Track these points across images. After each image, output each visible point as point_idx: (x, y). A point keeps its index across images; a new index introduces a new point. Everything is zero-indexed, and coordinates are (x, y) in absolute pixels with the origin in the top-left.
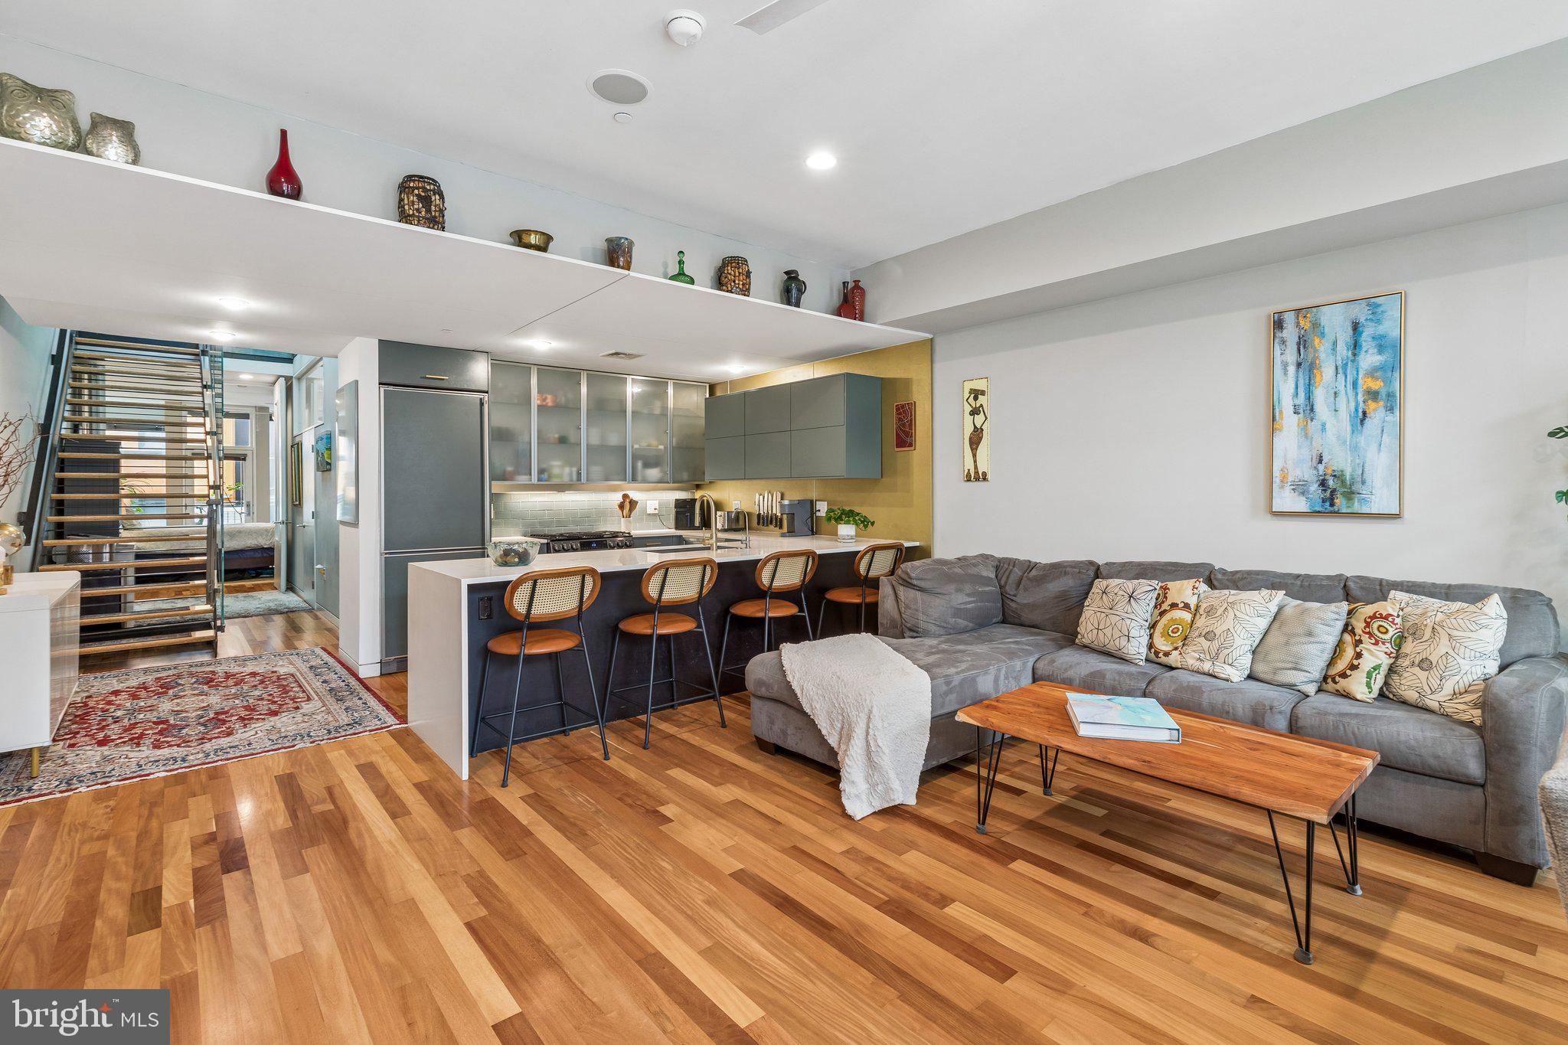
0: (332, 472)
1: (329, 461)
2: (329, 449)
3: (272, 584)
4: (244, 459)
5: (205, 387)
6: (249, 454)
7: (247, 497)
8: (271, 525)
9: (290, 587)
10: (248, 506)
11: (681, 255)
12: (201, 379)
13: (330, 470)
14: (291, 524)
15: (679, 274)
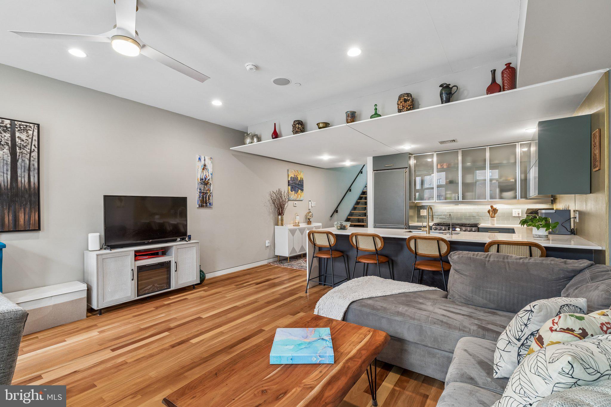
11: (375, 106)
15: (375, 114)
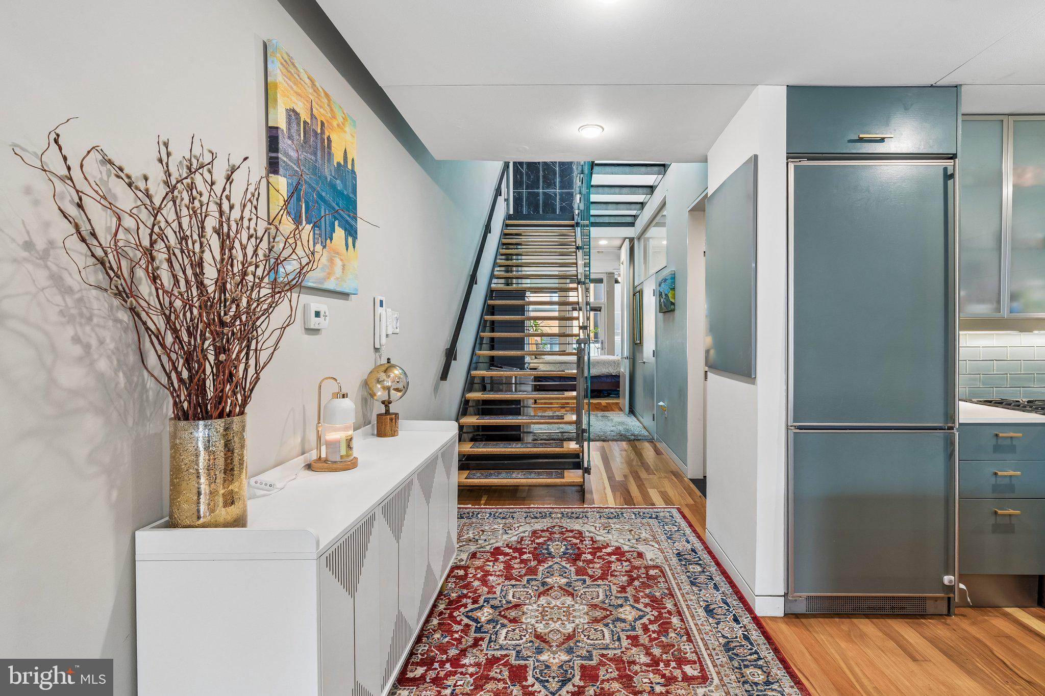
0: (677, 312)
1: (673, 301)
2: (673, 289)
3: (617, 404)
4: (600, 311)
5: (578, 248)
6: (603, 306)
7: (601, 336)
8: (616, 357)
9: (632, 411)
10: (602, 343)
12: (575, 242)
13: (673, 310)
14: (633, 359)
